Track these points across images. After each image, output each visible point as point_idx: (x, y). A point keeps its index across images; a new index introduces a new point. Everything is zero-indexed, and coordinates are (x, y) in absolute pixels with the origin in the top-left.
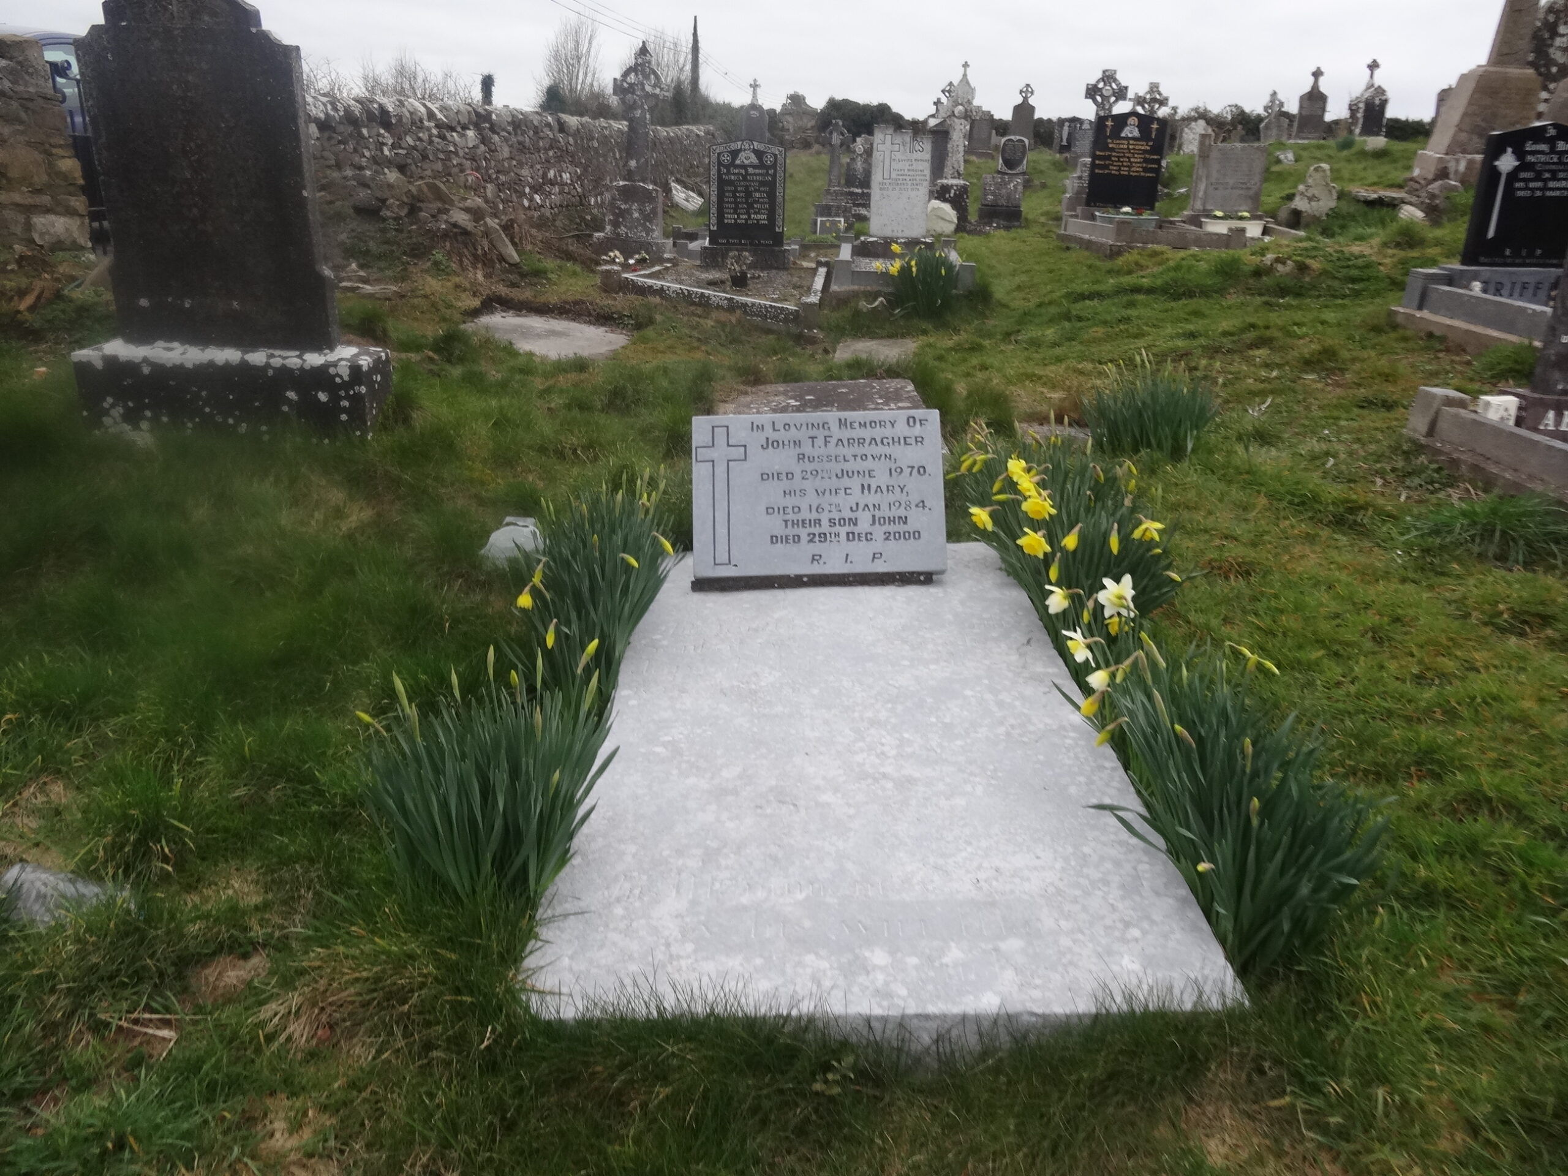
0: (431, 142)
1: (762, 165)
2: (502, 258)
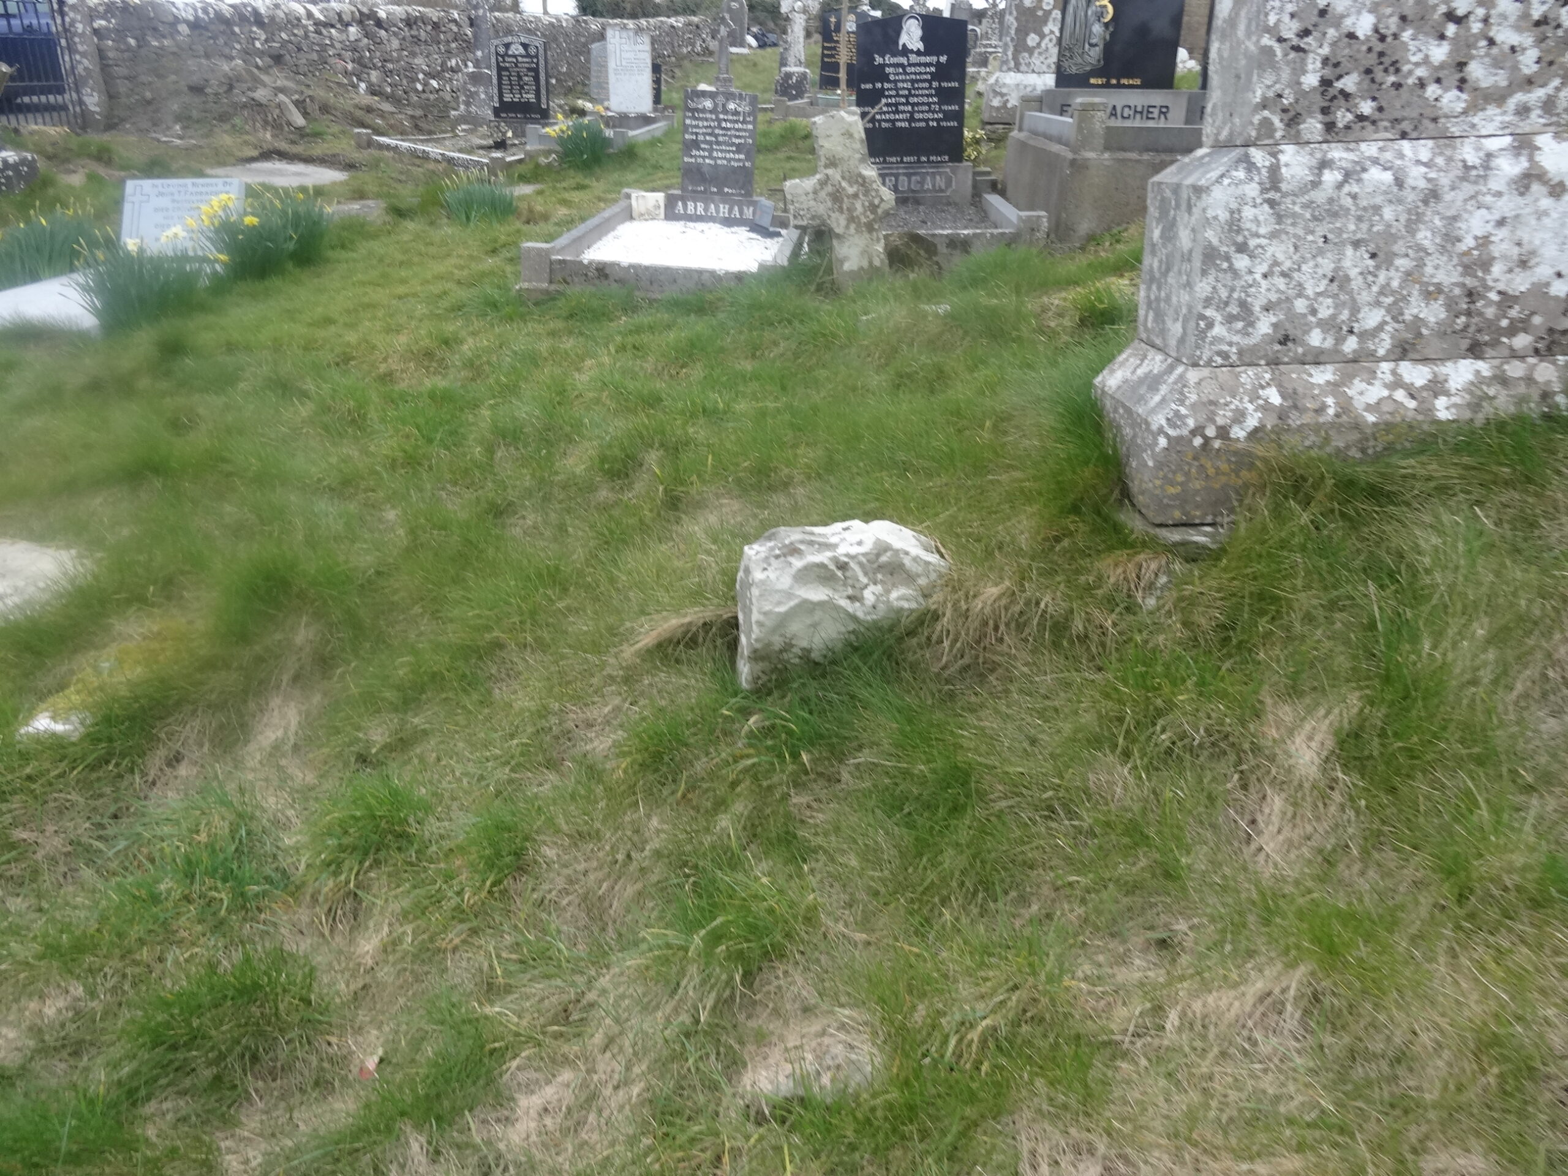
0: (306, 36)
1: (527, 55)
2: (289, 124)
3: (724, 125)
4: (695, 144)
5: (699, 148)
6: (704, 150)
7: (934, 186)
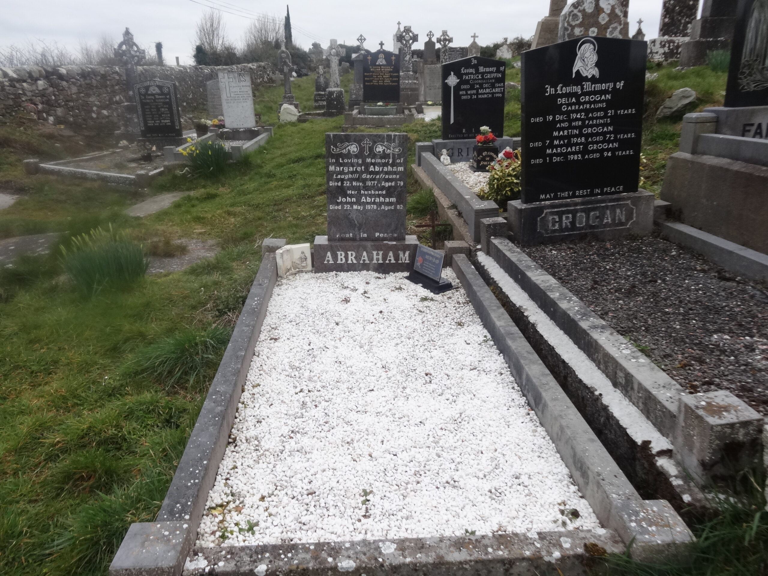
1: (162, 94)
3: (371, 169)
4: (342, 191)
5: (345, 195)
6: (351, 196)
7: (613, 220)
